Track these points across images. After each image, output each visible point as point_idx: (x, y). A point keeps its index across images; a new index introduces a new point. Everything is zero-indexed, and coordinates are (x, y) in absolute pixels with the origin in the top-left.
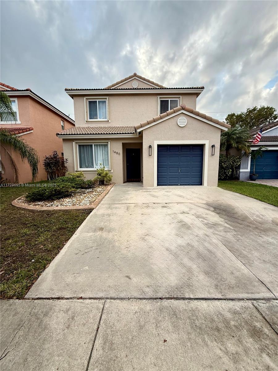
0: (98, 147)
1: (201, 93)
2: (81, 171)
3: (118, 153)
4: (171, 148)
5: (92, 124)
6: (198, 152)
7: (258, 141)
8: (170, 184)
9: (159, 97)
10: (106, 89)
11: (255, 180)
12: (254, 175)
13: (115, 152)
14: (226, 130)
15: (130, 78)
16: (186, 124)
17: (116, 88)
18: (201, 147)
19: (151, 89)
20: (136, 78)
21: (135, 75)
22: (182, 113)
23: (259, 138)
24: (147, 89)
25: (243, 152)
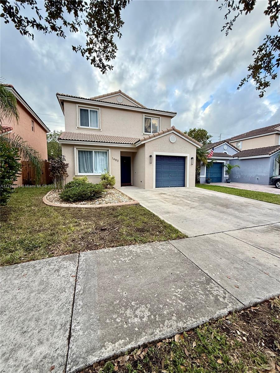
0: (97, 153)
1: (174, 117)
2: (85, 176)
3: (117, 160)
4: (164, 158)
5: (84, 131)
6: (182, 162)
7: (211, 155)
8: (163, 186)
9: (144, 115)
10: (91, 100)
11: (209, 183)
12: (209, 179)
13: (114, 159)
14: (200, 147)
15: (115, 93)
16: (175, 141)
17: (101, 101)
18: (184, 159)
19: (136, 107)
20: (121, 94)
21: (120, 92)
22: (173, 132)
23: (212, 154)
24: (132, 106)
25: (202, 163)
